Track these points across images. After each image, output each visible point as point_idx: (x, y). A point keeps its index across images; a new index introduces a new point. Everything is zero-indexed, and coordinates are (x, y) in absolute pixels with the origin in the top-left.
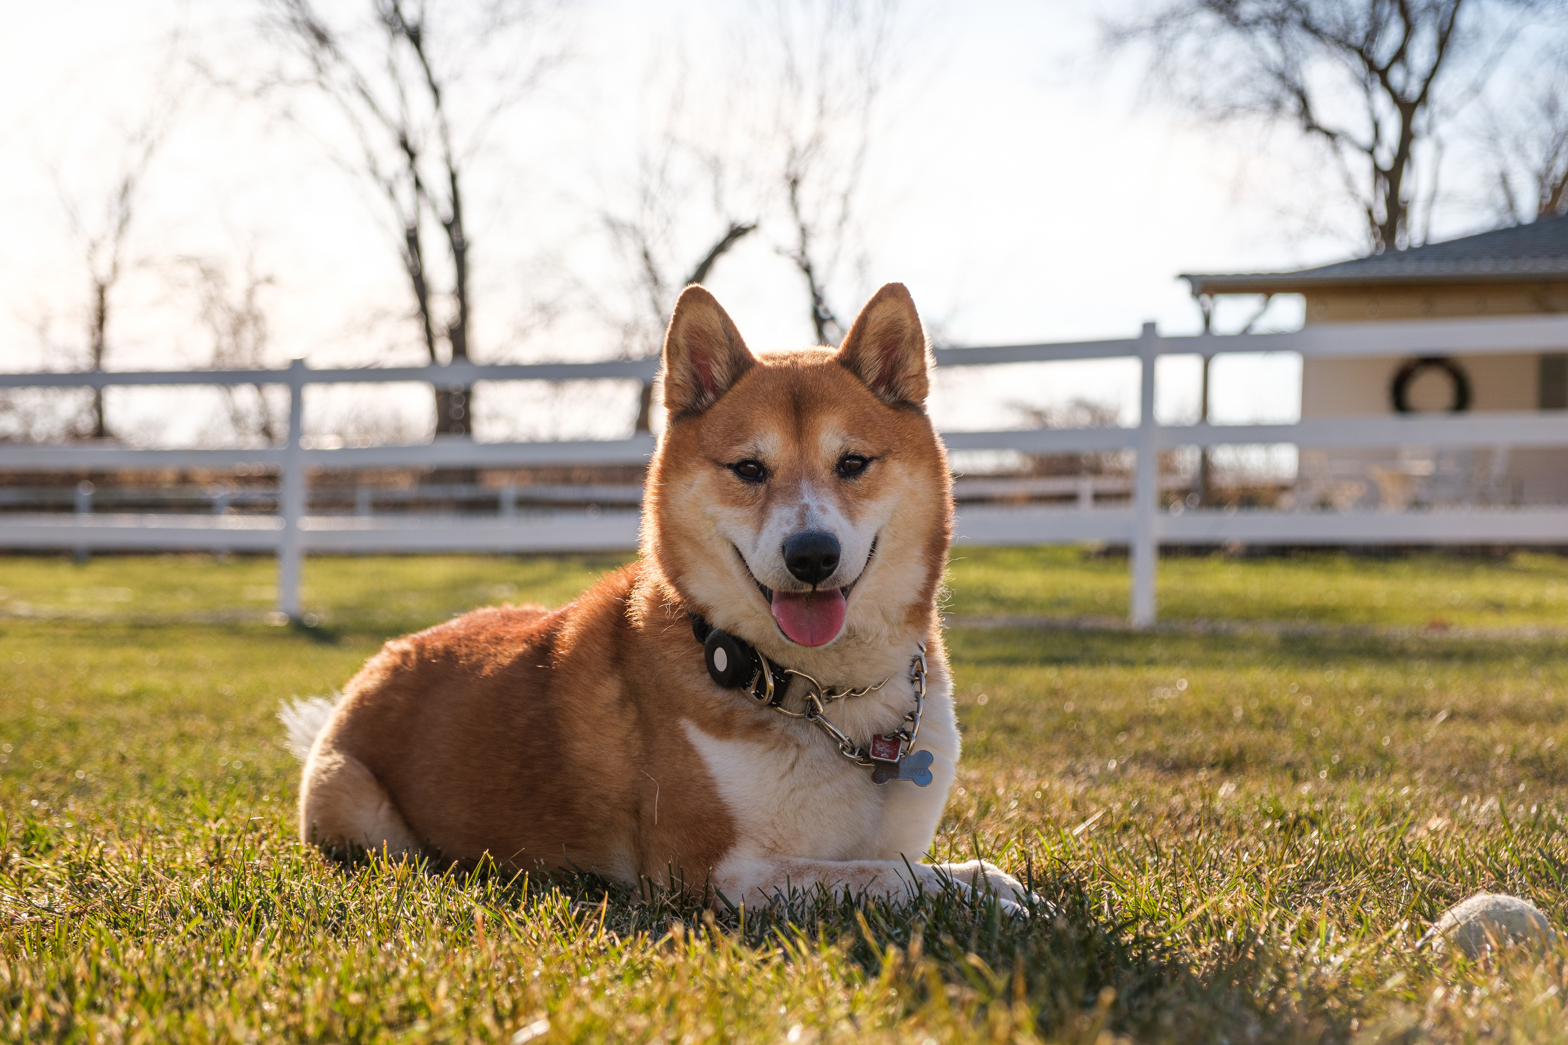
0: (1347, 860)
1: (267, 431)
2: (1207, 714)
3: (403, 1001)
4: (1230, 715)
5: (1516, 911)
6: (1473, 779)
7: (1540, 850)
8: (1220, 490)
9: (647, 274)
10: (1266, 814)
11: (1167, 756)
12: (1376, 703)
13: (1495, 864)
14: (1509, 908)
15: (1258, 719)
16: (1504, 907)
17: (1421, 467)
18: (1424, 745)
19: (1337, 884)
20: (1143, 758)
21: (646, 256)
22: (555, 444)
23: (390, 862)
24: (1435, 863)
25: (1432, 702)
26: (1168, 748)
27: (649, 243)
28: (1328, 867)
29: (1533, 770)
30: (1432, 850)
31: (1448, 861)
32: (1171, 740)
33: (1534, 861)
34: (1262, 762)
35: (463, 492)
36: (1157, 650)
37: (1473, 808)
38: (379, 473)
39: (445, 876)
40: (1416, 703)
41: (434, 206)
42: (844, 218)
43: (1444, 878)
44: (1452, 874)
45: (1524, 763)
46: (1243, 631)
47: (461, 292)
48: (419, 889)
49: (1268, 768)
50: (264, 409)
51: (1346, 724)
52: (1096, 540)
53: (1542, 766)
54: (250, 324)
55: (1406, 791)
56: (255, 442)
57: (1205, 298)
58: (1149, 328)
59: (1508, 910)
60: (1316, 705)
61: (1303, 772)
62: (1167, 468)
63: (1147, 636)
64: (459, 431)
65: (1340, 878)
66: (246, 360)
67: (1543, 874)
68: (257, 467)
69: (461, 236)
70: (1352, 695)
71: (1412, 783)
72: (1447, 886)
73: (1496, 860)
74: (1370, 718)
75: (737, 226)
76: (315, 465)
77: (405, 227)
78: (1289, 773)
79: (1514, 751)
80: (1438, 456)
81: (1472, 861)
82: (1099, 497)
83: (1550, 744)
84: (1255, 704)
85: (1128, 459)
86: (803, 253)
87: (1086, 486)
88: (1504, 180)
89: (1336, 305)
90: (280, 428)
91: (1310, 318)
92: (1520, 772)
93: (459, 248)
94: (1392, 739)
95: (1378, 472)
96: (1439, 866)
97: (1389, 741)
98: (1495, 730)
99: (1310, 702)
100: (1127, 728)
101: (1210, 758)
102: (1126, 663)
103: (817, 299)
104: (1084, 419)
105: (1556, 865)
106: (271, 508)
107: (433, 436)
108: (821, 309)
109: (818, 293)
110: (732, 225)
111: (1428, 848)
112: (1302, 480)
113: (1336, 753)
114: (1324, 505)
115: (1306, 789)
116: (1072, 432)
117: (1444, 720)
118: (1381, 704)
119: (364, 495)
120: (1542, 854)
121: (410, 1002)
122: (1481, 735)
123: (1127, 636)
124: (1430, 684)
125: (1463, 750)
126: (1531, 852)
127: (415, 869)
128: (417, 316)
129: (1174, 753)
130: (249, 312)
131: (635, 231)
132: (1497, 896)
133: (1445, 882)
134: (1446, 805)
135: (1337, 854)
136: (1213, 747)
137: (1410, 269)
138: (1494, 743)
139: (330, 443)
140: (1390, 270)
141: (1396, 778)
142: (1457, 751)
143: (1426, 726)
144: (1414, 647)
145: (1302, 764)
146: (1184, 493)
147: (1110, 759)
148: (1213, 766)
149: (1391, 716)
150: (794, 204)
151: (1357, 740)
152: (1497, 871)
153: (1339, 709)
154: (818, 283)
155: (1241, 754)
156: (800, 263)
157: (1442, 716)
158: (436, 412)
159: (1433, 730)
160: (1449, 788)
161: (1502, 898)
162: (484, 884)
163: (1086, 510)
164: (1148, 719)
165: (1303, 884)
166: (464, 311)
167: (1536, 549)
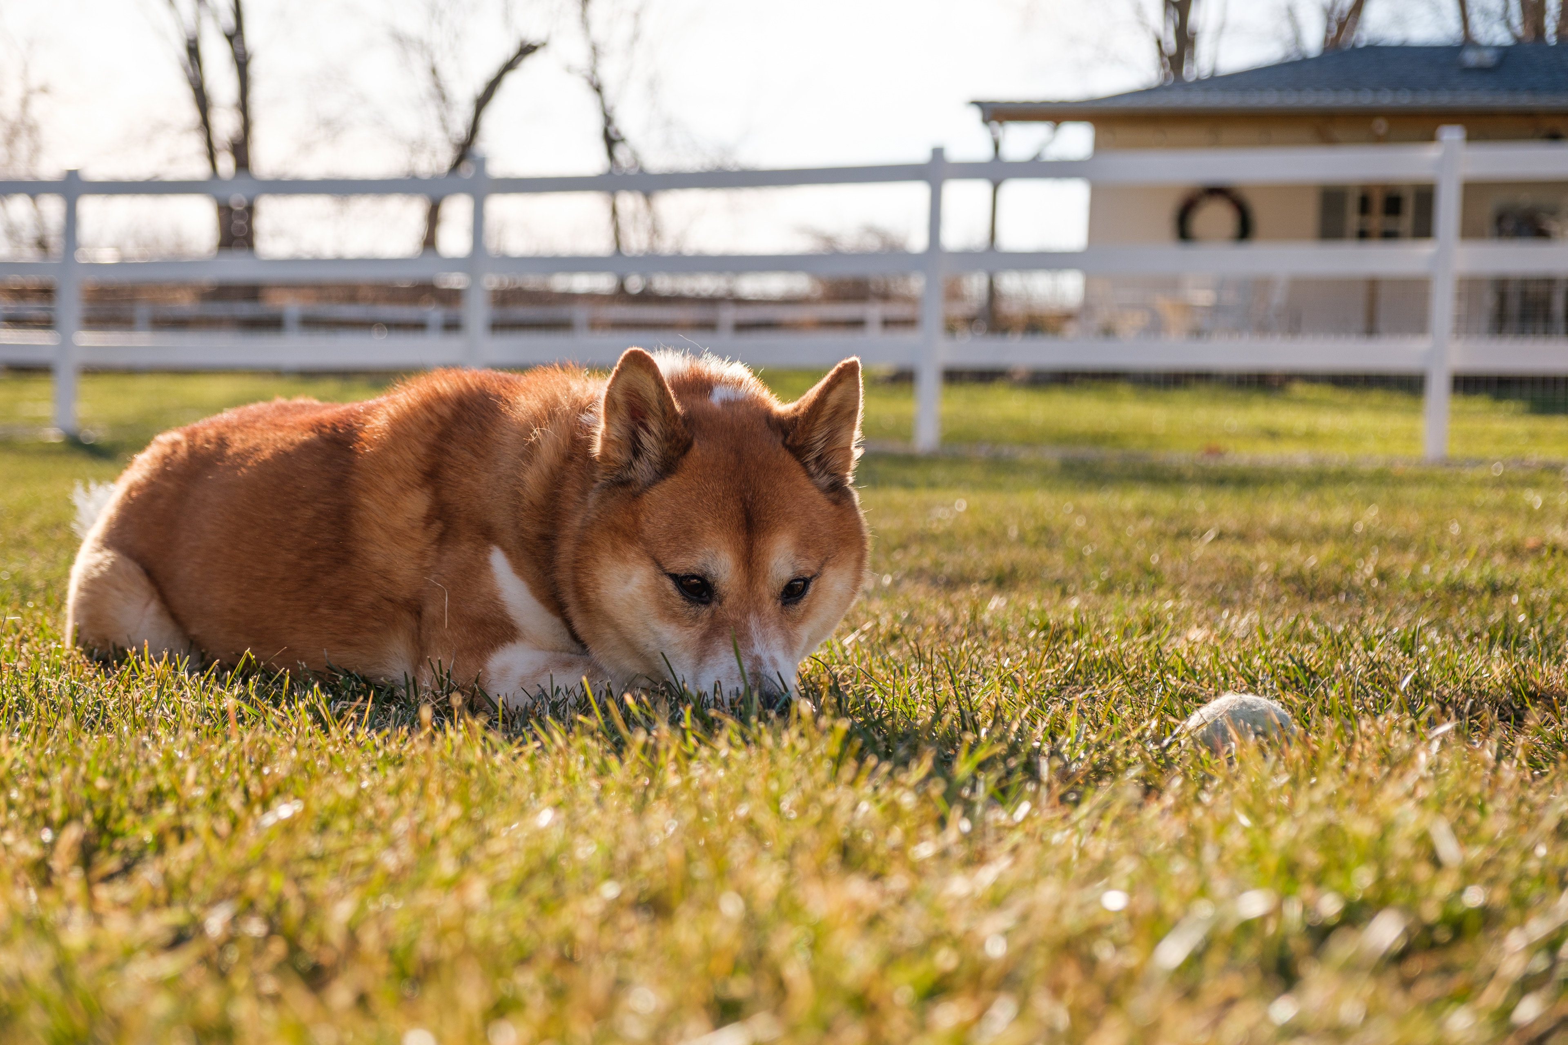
0: (1106, 666)
1: (42, 244)
2: (982, 532)
3: (151, 785)
4: (1005, 533)
5: (1262, 710)
6: (1236, 596)
7: (1291, 657)
8: (1006, 318)
9: (434, 90)
10: (1032, 625)
11: (941, 573)
12: (1147, 524)
13: (1247, 669)
14: (1255, 707)
15: (1031, 537)
16: (1250, 707)
17: (1203, 297)
18: (1190, 563)
19: (1094, 688)
20: (917, 574)
21: (434, 71)
22: (339, 261)
23: (151, 662)
24: (1190, 669)
25: (1202, 522)
26: (942, 565)
27: (437, 58)
28: (1086, 673)
29: (1295, 587)
30: (1188, 657)
31: (1203, 666)
32: (944, 557)
33: (1285, 668)
34: (1034, 577)
35: (245, 309)
36: (939, 473)
37: (1233, 621)
38: (159, 287)
39: (207, 675)
40: (1186, 523)
41: (215, 16)
42: (635, 37)
43: (1198, 683)
44: (1206, 680)
45: (1286, 580)
46: (1025, 455)
47: (243, 106)
48: (180, 687)
49: (1039, 583)
50: (40, 221)
51: (1117, 542)
52: (884, 367)
53: (1304, 583)
54: (24, 135)
55: (1169, 604)
56: (30, 255)
57: (995, 124)
58: (938, 153)
59: (1254, 710)
60: (1090, 525)
61: (1071, 588)
62: (954, 294)
63: (930, 459)
64: (241, 246)
65: (1097, 683)
66: (20, 171)
67: (1293, 679)
68: (32, 280)
69: (244, 48)
70: (1124, 515)
71: (1177, 597)
72: (1201, 691)
73: (1249, 667)
74: (1141, 537)
75: (527, 44)
76: (92, 279)
77: (185, 37)
78: (1058, 589)
79: (1277, 569)
80: (1220, 286)
81: (1226, 668)
82: (888, 323)
83: (1313, 564)
84: (1029, 525)
85: (916, 284)
86: (594, 72)
87: (874, 312)
88: (1291, 13)
89: (1124, 134)
90: (55, 240)
91: (1098, 145)
92: (1283, 589)
93: (241, 60)
94: (1161, 558)
95: (1162, 302)
96: (1194, 672)
97: (1157, 559)
98: (1261, 550)
99: (1084, 522)
100: (904, 546)
101: (982, 574)
102: (908, 485)
103: (608, 120)
104: (873, 244)
105: (1306, 671)
106: (47, 324)
107: (215, 252)
108: (611, 130)
109: (608, 114)
110: (522, 43)
111: (1185, 655)
112: (1087, 308)
113: (1104, 570)
114: (1108, 332)
115: (1074, 603)
116: (861, 256)
117: (1213, 541)
118: (1153, 525)
119: (142, 311)
120: (1293, 662)
121: (158, 787)
122: (1246, 553)
123: (910, 460)
124: (1201, 506)
125: (1228, 567)
126: (1283, 659)
127: (176, 669)
128: (199, 128)
129: (948, 569)
130: (23, 122)
131: (423, 47)
132: (1244, 696)
133: (1198, 687)
134: (1207, 618)
135: (1095, 660)
136: (987, 564)
137: (1197, 100)
138: (1258, 560)
139: (107, 256)
140: (1177, 100)
141: (1161, 593)
142: (1222, 569)
143: (1195, 545)
144: (1190, 474)
145: (1072, 579)
146: (970, 321)
147: (884, 574)
148: (984, 582)
149: (1161, 535)
150: (585, 22)
151: (1127, 557)
152: (1250, 677)
153: (1112, 528)
154: (608, 103)
155: (1014, 571)
156: (591, 83)
157: (1211, 535)
158: (218, 229)
159: (1200, 549)
160: (1212, 602)
161: (1249, 698)
162: (245, 682)
163: (874, 335)
164: (924, 538)
165: (1060, 689)
166: (246, 126)
167: (1311, 378)
